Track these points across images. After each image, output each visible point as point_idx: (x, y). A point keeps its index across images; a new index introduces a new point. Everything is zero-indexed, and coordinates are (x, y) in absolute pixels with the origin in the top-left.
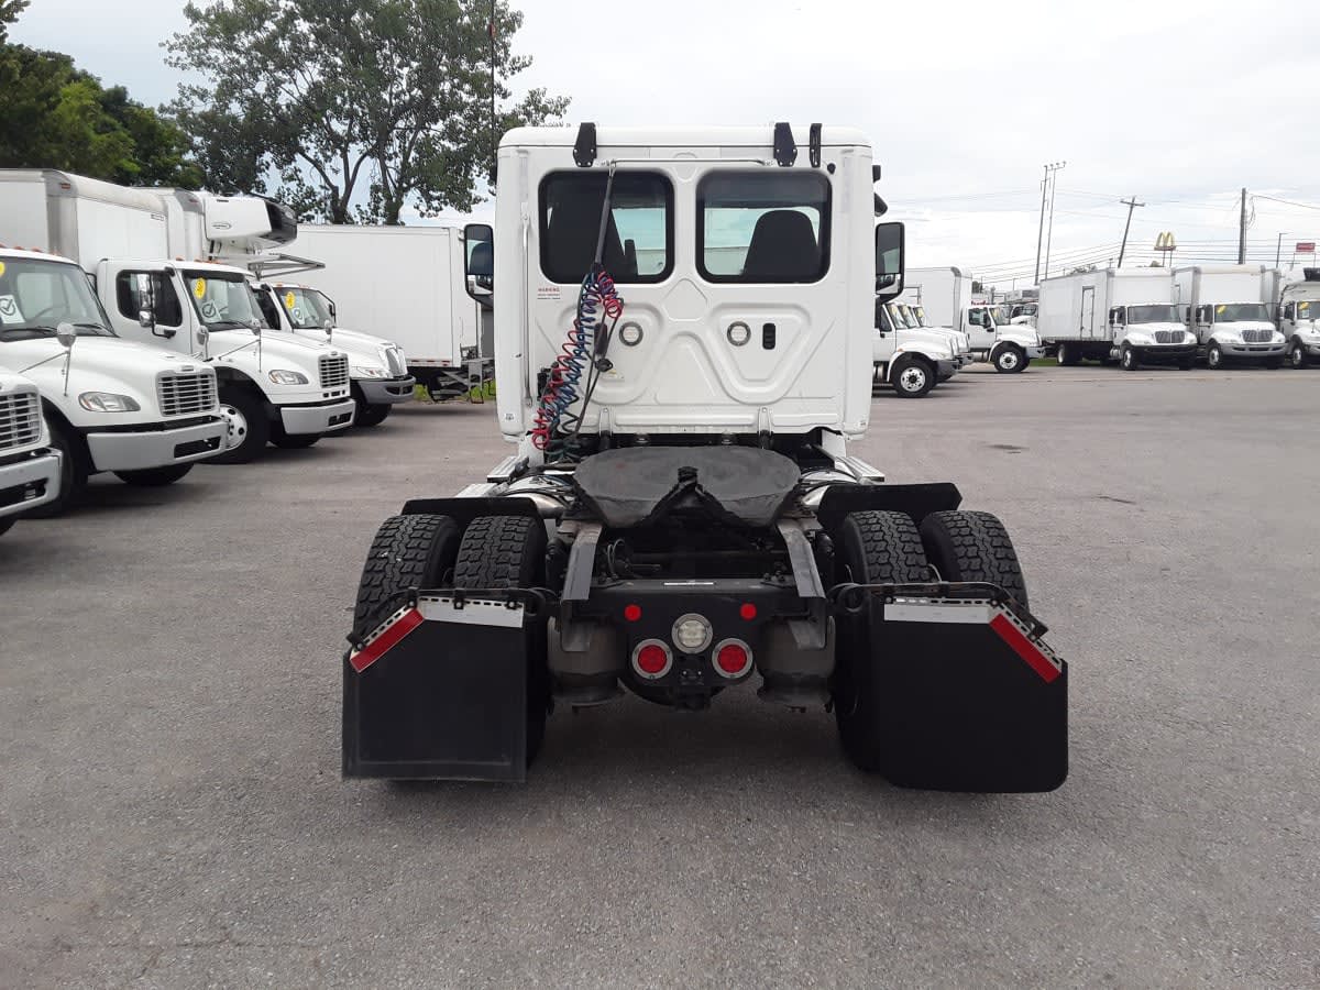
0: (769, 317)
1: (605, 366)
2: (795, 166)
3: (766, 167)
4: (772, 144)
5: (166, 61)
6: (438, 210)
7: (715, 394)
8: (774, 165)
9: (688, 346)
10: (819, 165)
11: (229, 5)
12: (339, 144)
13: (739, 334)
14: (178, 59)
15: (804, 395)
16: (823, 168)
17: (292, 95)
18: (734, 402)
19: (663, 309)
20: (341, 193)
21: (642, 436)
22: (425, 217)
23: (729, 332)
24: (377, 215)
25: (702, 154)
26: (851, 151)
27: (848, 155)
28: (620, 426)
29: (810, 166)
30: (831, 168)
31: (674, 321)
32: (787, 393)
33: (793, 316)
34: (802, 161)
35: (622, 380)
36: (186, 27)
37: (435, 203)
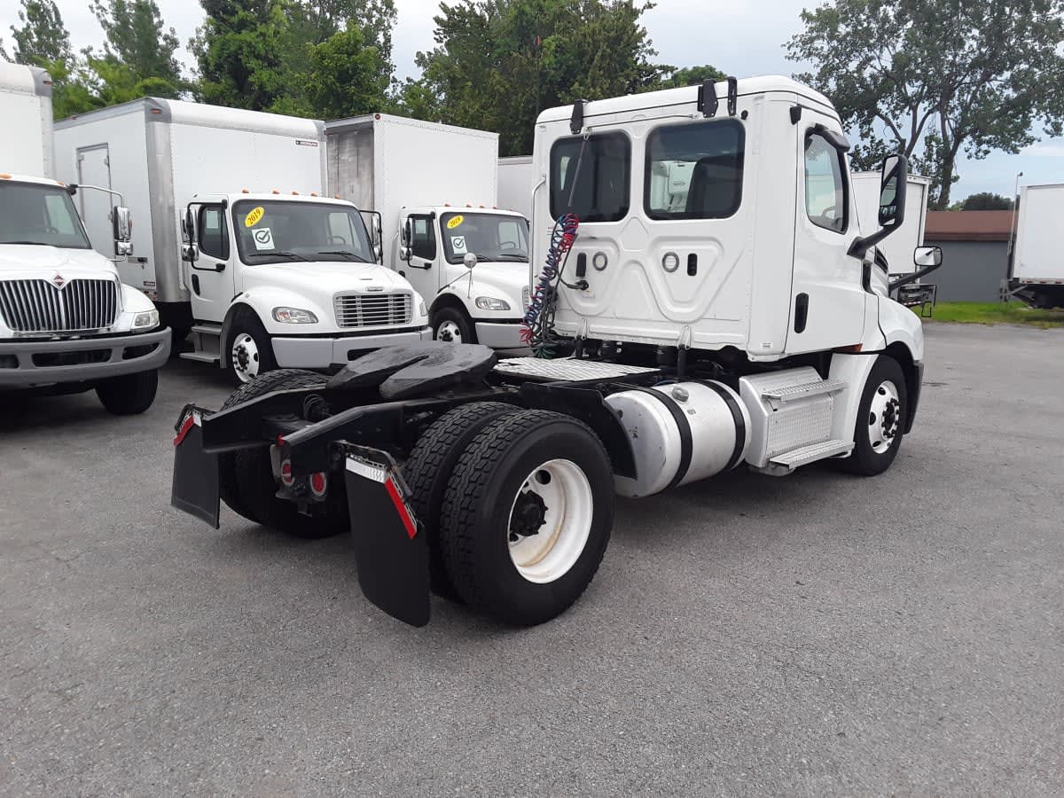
0: (692, 249)
1: (583, 286)
2: (716, 116)
3: (694, 120)
4: (697, 100)
5: (786, 57)
6: (987, 152)
7: (652, 312)
8: (701, 117)
9: (636, 271)
10: (734, 113)
11: (833, 5)
12: (910, 103)
13: (671, 263)
14: (795, 53)
15: (717, 317)
16: (738, 115)
17: (875, 68)
18: (664, 319)
19: (620, 242)
20: (907, 145)
21: (606, 342)
22: (973, 159)
23: (664, 260)
24: (931, 161)
25: (648, 114)
26: (762, 97)
27: (759, 101)
28: (591, 333)
29: (727, 115)
30: (745, 114)
31: (628, 252)
32: (704, 314)
33: (712, 247)
34: (722, 112)
35: (594, 297)
36: (802, 28)
37: (984, 147)
